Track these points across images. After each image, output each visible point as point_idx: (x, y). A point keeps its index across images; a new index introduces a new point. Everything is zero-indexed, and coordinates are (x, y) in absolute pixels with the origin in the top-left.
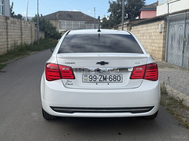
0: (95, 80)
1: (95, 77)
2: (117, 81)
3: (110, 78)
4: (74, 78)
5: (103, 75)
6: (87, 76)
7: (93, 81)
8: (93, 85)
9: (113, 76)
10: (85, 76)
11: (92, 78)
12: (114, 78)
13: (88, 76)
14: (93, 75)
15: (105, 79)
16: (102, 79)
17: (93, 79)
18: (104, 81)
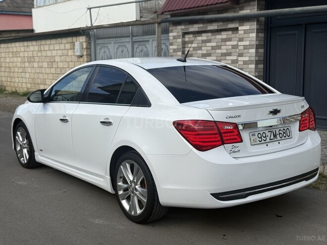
0: (260, 140)
1: (264, 136)
2: (287, 137)
3: (280, 134)
4: (242, 141)
5: (272, 130)
6: (254, 135)
7: (263, 142)
8: (263, 148)
9: (282, 129)
10: (253, 135)
11: (261, 137)
12: (284, 133)
13: (257, 134)
14: (261, 133)
15: (275, 136)
16: (272, 137)
17: (263, 138)
18: (276, 139)
